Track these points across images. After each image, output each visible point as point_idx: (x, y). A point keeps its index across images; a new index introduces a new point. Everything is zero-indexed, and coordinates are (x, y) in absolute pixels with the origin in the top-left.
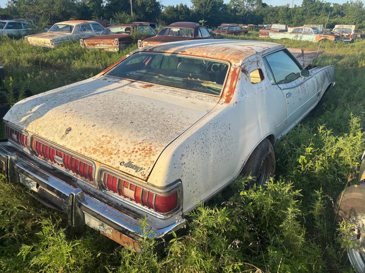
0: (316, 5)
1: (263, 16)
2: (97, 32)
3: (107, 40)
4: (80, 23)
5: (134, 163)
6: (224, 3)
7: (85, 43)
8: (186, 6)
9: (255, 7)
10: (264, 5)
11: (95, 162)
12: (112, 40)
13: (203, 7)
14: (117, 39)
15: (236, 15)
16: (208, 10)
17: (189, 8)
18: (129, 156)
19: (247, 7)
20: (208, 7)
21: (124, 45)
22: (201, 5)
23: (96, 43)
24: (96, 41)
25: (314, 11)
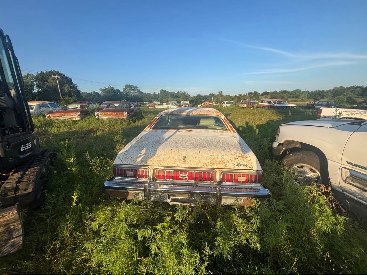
0: (166, 93)
1: (142, 98)
2: (54, 109)
3: (70, 113)
4: (40, 103)
5: (241, 164)
6: (120, 91)
7: (50, 116)
8: (97, 92)
9: (137, 94)
10: (142, 93)
11: (215, 169)
12: (75, 113)
13: (108, 93)
14: (79, 112)
15: (128, 97)
16: (111, 95)
17: (99, 93)
18: (235, 161)
19: (133, 93)
20: (111, 93)
21: (83, 115)
22: (107, 92)
23: (61, 115)
24: (60, 114)
25: (166, 95)
